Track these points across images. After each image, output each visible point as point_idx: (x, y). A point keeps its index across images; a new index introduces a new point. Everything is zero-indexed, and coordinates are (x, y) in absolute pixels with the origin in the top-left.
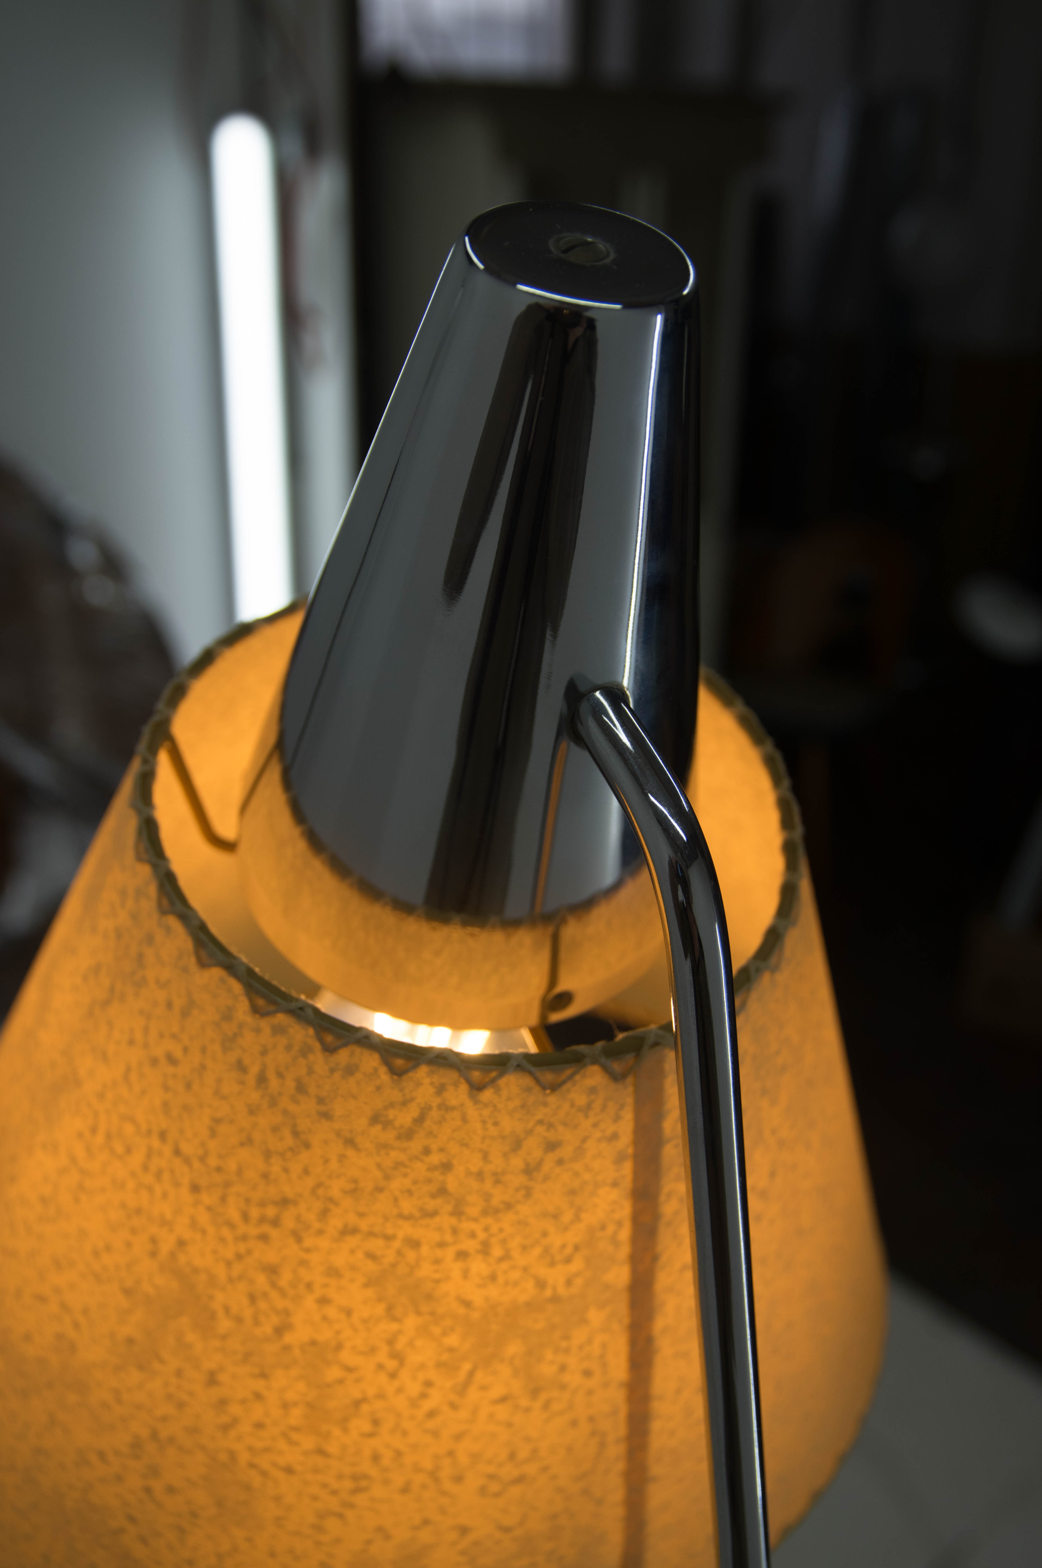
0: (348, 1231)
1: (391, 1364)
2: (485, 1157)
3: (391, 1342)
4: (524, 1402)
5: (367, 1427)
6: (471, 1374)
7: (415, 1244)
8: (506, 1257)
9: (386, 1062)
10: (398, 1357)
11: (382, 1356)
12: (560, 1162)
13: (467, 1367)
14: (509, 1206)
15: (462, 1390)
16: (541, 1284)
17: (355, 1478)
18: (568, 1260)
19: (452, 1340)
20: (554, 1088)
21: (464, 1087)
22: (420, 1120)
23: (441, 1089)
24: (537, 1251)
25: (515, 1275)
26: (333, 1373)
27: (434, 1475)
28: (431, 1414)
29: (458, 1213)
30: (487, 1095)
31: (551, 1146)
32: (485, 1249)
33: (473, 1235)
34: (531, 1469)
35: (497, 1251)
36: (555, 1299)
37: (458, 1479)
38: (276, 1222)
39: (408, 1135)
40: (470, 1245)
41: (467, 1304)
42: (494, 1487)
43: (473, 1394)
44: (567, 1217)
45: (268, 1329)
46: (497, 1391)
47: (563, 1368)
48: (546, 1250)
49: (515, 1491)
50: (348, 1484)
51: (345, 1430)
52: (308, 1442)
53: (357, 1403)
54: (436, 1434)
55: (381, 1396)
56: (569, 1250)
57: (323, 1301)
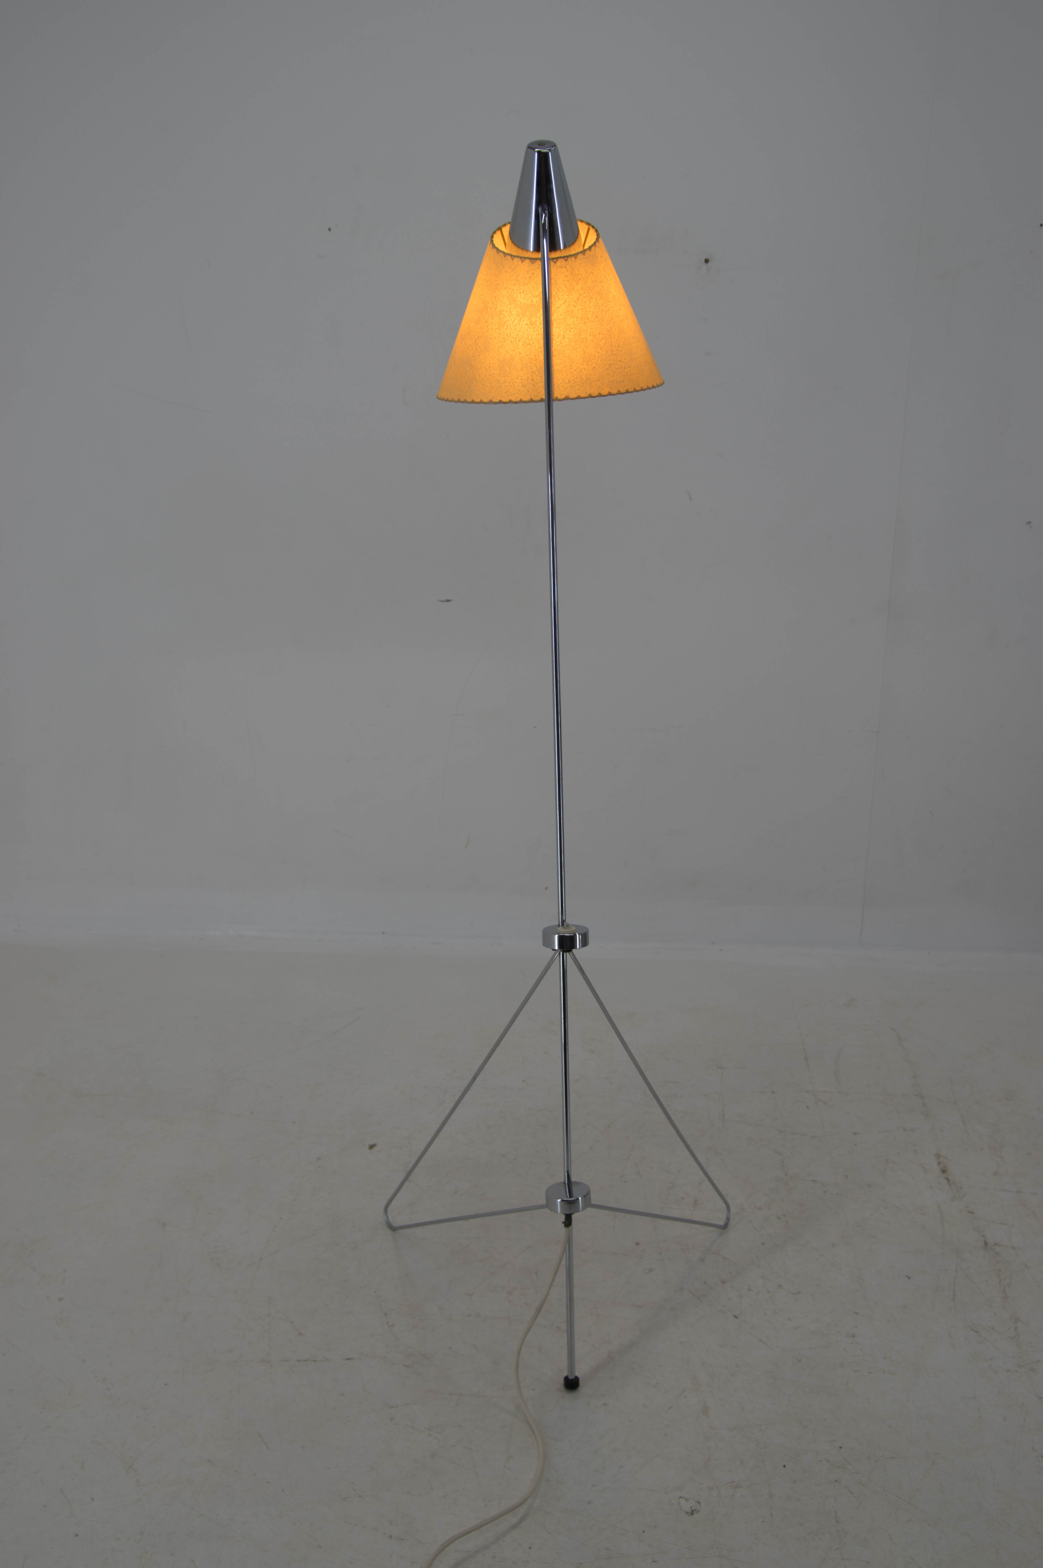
0: (505, 288)
1: (510, 314)
2: (523, 274)
3: (510, 309)
4: (530, 326)
5: (506, 327)
6: (521, 318)
7: (513, 290)
8: (526, 294)
9: (511, 257)
10: (511, 312)
11: (509, 312)
12: (534, 277)
13: (521, 316)
14: (527, 284)
15: (520, 321)
16: (532, 301)
17: (504, 339)
18: (536, 297)
19: (519, 310)
20: (533, 263)
21: (521, 261)
22: (515, 267)
23: (518, 262)
24: (531, 294)
25: (528, 298)
26: (502, 316)
27: (515, 339)
28: (515, 325)
29: (520, 284)
30: (524, 263)
31: (533, 274)
32: (523, 292)
33: (522, 289)
34: (531, 342)
35: (525, 293)
36: (534, 305)
37: (519, 341)
38: (497, 288)
39: (513, 270)
40: (521, 291)
41: (521, 303)
42: (525, 345)
43: (522, 322)
44: (536, 289)
45: (494, 309)
46: (525, 322)
47: (536, 321)
48: (533, 294)
49: (529, 346)
50: (503, 340)
51: (503, 328)
52: (498, 331)
53: (505, 323)
54: (516, 330)
55: (508, 321)
56: (536, 295)
57: (502, 302)
